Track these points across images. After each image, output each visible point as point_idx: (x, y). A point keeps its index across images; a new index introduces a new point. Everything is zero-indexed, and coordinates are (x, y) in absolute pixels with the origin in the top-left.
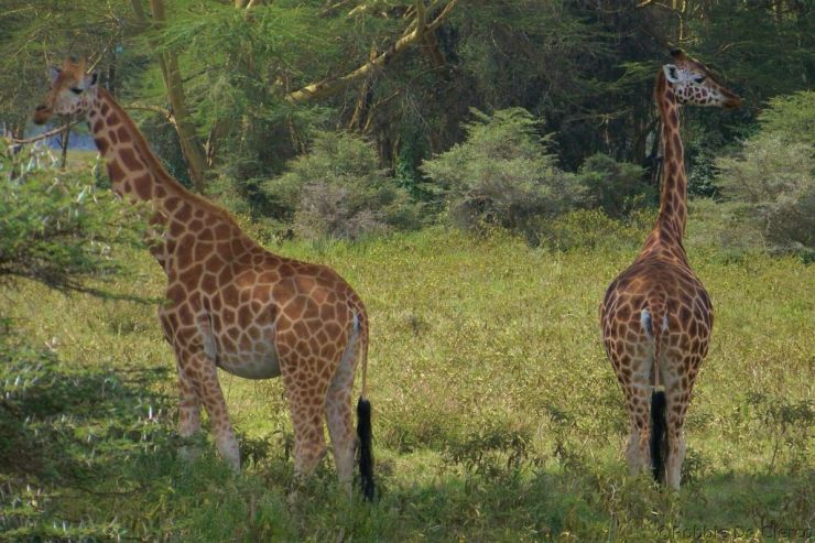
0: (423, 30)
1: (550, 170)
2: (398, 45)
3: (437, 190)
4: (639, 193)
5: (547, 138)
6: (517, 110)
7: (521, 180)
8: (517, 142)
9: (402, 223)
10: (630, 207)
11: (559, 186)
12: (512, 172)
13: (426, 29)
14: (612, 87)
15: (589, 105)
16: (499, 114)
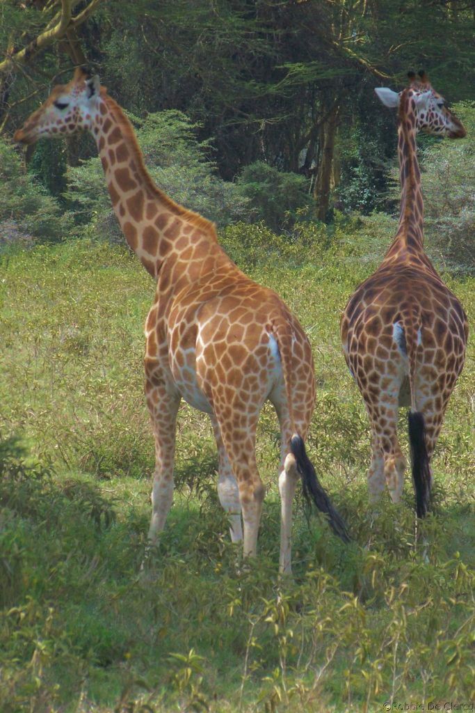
0: (68, 24)
1: (208, 179)
2: (39, 39)
3: (83, 199)
4: (302, 206)
5: (205, 143)
6: (173, 112)
7: (175, 190)
8: (172, 148)
9: (48, 234)
10: (292, 221)
11: (218, 195)
12: (166, 181)
13: (72, 22)
14: (272, 89)
15: (246, 108)
16: (153, 116)
